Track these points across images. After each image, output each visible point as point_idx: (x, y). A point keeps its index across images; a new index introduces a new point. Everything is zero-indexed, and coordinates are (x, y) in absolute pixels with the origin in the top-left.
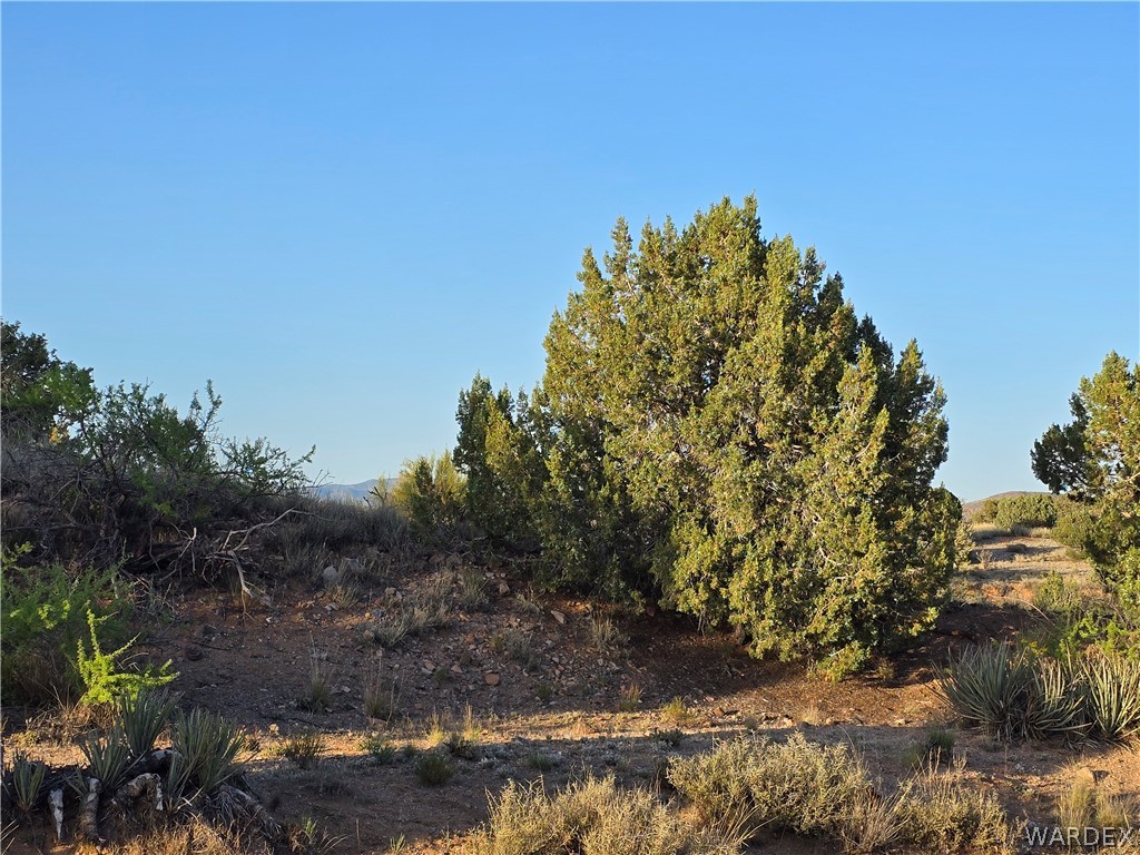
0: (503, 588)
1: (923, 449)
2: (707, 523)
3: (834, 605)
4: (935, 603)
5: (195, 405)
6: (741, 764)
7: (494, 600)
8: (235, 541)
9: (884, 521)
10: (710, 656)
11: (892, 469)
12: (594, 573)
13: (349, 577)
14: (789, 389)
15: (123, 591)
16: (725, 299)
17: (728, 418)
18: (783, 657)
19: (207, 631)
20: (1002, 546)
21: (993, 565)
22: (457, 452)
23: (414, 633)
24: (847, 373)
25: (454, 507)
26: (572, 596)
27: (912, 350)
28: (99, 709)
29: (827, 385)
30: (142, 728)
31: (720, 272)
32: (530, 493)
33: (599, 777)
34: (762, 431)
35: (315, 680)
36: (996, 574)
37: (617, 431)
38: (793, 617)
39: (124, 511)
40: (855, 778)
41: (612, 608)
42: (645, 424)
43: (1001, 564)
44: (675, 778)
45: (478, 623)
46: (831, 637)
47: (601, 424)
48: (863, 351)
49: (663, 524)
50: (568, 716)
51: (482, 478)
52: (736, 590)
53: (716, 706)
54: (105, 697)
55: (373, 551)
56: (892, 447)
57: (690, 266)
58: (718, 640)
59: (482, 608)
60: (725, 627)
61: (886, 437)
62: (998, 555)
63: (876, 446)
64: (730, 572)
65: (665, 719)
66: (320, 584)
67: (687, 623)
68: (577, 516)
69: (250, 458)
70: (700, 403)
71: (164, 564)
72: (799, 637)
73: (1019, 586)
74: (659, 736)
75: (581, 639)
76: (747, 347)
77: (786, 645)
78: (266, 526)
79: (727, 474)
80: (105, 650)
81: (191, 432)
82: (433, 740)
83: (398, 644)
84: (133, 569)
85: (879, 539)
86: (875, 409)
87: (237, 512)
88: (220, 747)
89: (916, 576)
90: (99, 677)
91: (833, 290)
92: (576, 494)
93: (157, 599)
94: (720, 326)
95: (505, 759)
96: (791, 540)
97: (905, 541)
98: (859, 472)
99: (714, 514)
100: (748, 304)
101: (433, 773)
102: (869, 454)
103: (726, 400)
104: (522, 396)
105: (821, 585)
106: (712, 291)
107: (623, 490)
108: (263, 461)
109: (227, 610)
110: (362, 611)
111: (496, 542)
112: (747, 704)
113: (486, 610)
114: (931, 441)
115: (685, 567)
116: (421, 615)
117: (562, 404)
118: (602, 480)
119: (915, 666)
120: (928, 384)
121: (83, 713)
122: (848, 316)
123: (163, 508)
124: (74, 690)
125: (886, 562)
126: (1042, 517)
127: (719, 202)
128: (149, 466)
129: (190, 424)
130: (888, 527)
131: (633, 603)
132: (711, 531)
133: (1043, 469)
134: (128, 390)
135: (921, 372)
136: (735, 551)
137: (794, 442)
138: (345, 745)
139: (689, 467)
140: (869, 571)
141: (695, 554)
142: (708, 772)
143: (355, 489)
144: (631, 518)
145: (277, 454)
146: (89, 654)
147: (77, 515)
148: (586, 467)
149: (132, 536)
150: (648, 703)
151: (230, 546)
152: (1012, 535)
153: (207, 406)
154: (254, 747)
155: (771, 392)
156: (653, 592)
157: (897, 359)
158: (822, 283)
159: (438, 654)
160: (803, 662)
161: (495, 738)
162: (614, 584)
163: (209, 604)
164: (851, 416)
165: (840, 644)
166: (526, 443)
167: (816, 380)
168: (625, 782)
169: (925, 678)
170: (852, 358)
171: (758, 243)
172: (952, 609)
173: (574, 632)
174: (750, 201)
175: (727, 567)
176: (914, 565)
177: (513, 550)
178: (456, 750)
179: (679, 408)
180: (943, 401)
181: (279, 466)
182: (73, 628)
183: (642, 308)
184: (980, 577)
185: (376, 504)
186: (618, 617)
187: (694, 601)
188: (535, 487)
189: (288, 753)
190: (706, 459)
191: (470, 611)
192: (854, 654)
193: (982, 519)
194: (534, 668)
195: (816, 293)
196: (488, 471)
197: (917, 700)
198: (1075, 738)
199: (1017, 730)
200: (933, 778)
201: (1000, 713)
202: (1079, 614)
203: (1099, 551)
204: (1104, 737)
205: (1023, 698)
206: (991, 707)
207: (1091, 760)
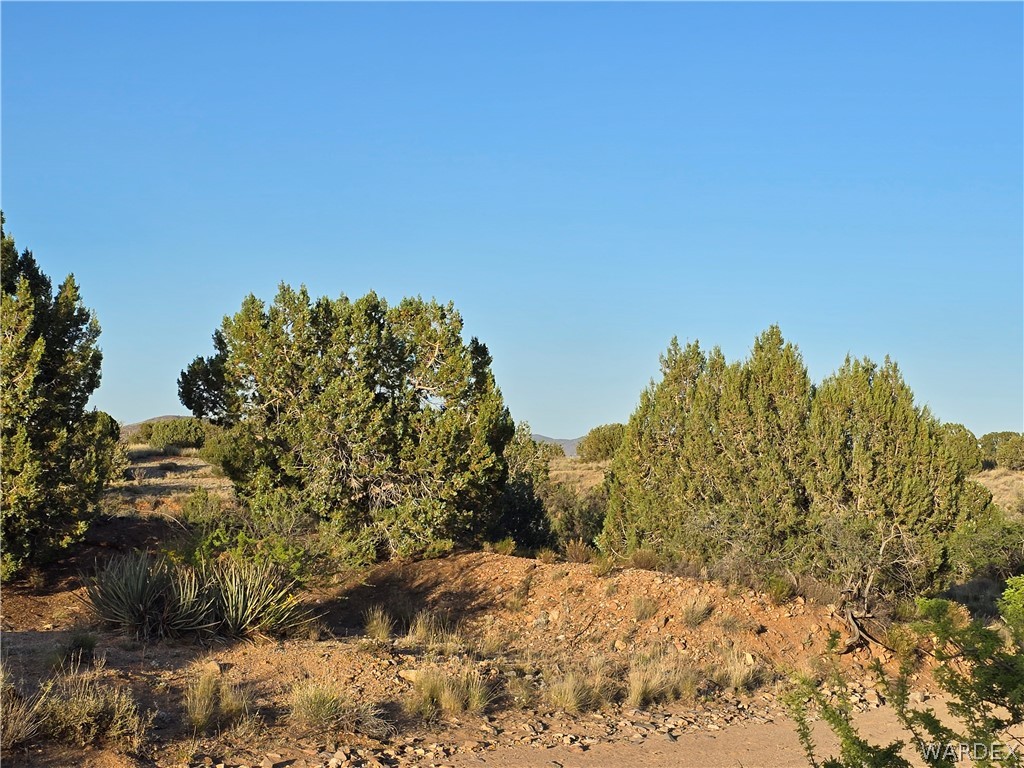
1: (77, 376)
4: (85, 516)
9: (39, 441)
11: (49, 393)
20: (155, 464)
21: (146, 481)
27: (69, 285)
36: (149, 489)
43: (153, 481)
48: (21, 284)
56: (48, 372)
61: (41, 363)
62: (151, 473)
63: (31, 373)
73: (169, 500)
85: (33, 458)
86: (31, 337)
89: (67, 493)
97: (58, 460)
98: (15, 396)
102: (25, 379)
114: (85, 370)
119: (65, 574)
120: (84, 316)
122: (9, 249)
125: (40, 479)
126: (192, 439)
130: (43, 448)
133: (188, 396)
135: (77, 305)
140: (22, 488)
152: (165, 454)
164: (8, 343)
169: (73, 586)
172: (100, 522)
176: (66, 482)
180: (97, 333)
184: (134, 492)
192: (6, 565)
193: (137, 440)
197: (67, 608)
198: (204, 634)
199: (154, 630)
200: (72, 676)
201: (141, 618)
202: (214, 525)
203: (234, 469)
204: (231, 633)
205: (159, 602)
206: (133, 611)
207: (220, 656)
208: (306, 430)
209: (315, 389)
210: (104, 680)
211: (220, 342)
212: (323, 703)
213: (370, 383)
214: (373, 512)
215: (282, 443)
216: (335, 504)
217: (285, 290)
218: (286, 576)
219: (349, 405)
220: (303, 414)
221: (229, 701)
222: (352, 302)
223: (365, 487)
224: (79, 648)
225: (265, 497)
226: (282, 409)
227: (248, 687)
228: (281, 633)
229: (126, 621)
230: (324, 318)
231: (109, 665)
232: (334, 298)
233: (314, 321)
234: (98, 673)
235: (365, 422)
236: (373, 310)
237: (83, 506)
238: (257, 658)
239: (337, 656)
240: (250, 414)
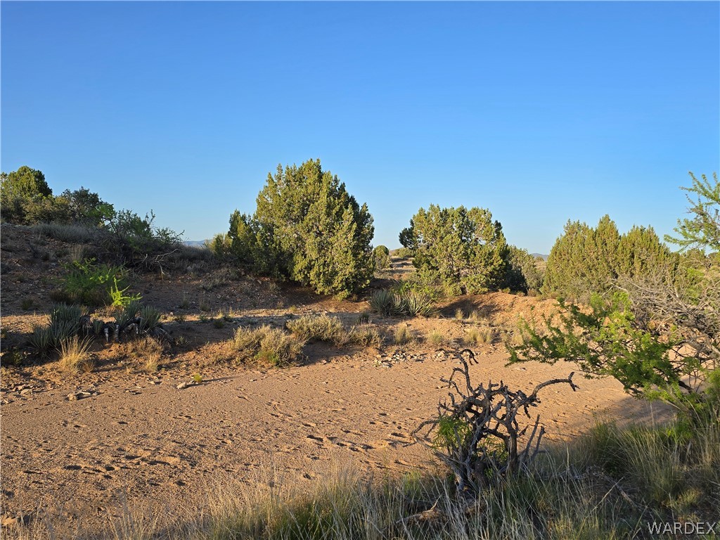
0: (243, 273)
1: (367, 235)
2: (304, 255)
3: (340, 279)
4: (369, 278)
5: (147, 217)
6: (307, 322)
7: (240, 277)
8: (159, 258)
9: (355, 255)
10: (304, 294)
11: (358, 240)
12: (270, 269)
13: (195, 270)
14: (328, 216)
15: (125, 273)
16: (310, 189)
17: (311, 224)
18: (325, 294)
19: (151, 285)
20: (400, 263)
22: (229, 232)
23: (215, 286)
24: (345, 212)
25: (230, 249)
26: (264, 276)
27: (365, 206)
28: (118, 307)
29: (339, 215)
30: (131, 311)
31: (309, 181)
32: (251, 246)
33: (266, 325)
34: (320, 228)
35: (184, 300)
36: (398, 271)
37: (278, 227)
38: (328, 282)
39: (124, 249)
40: (339, 325)
41: (276, 279)
42: (286, 225)
43: (399, 268)
44: (289, 326)
45: (235, 284)
46: (339, 288)
47: (273, 225)
48: (350, 206)
49: (291, 255)
50: (261, 310)
51: (237, 240)
52: (312, 274)
53: (305, 308)
54: (120, 303)
55: (203, 262)
56: (358, 233)
57: (300, 179)
58: (307, 289)
59: (236, 279)
60: (309, 285)
61: (355, 231)
62: (398, 266)
63: (352, 234)
64: (311, 269)
65: (290, 311)
66: (186, 272)
67: (298, 284)
68: (266, 252)
69: (164, 233)
70: (303, 220)
71: (137, 265)
72: (330, 288)
73: (404, 275)
74: (286, 315)
75: (266, 289)
76: (316, 204)
77: (326, 290)
78: (169, 254)
79: (311, 241)
80: (119, 290)
81: (145, 224)
82: (220, 316)
83: (210, 290)
84: (127, 266)
85: (353, 260)
86: (353, 223)
87: (160, 249)
88: (155, 316)
89: (364, 271)
90: (118, 298)
91: (343, 187)
92: (265, 246)
93: (135, 275)
94: (309, 197)
95: (241, 321)
96: (328, 260)
97: (361, 261)
98: (348, 241)
99: (306, 253)
100: (317, 191)
101: (218, 325)
102: (350, 236)
103: (310, 220)
104: (249, 216)
105: (336, 273)
106: (306, 187)
107: (280, 245)
108: (168, 234)
109: (157, 279)
110: (199, 280)
111: (241, 260)
112: (315, 307)
113: (238, 280)
114: (369, 232)
115: (297, 268)
116: (217, 281)
117: (262, 219)
118: (273, 242)
119: (364, 296)
120: (369, 216)
122: (346, 195)
123: (137, 248)
124: (109, 301)
125: (355, 267)
126: (412, 255)
127: (309, 160)
128: (132, 235)
129: (145, 222)
130: (356, 257)
131: (282, 278)
132: (305, 257)
133: (402, 241)
134: (125, 212)
135: (367, 212)
136: (312, 263)
137: (330, 232)
138: (194, 318)
139: (299, 238)
140: (350, 269)
141: (300, 264)
142: (298, 324)
143: (198, 243)
144: (282, 253)
145: (172, 232)
146: (115, 291)
147: (110, 250)
148: (268, 238)
149: (126, 255)
150: (285, 307)
151: (158, 259)
152: (403, 260)
153: (150, 217)
154: (165, 318)
155: (323, 217)
156: (288, 274)
157: (360, 208)
158: (339, 185)
159: (222, 292)
160: (331, 295)
161: (239, 316)
162: (277, 272)
163: (151, 277)
164: (346, 225)
165: (342, 290)
166: (250, 230)
167: (336, 214)
168: (274, 326)
169: (366, 300)
170: (347, 208)
171: (320, 172)
172: (374, 280)
173: (264, 286)
174: (318, 160)
175: (309, 268)
176: (364, 268)
177: (246, 262)
178: (226, 319)
179: (296, 221)
180: (373, 221)
181: (173, 236)
182: (109, 283)
183: (285, 191)
184: (393, 272)
185: (204, 247)
186: (277, 282)
187: (300, 277)
188: (253, 244)
189: (176, 319)
190: (304, 236)
191: (232, 280)
192: (346, 293)
193: (395, 255)
194: (252, 297)
195: (337, 188)
196: (239, 239)
197: (363, 306)
198: (403, 315)
199: (388, 313)
200: (362, 325)
201: (383, 309)
202: (406, 282)
203: (416, 265)
204: (411, 315)
205: (389, 305)
206: (381, 307)
207: (407, 322)
208: (438, 251)
209: (442, 238)
210: (371, 327)
211: (412, 223)
212: (437, 337)
213: (460, 236)
214: (461, 279)
215: (432, 256)
216: (448, 276)
217: (432, 206)
218: (429, 298)
219: (452, 243)
220: (438, 245)
221: (408, 335)
222: (455, 209)
223: (458, 270)
224: (364, 318)
225: (424, 272)
226: (431, 245)
227: (416, 332)
228: (427, 315)
229: (379, 310)
230: (445, 215)
231: (373, 323)
232: (449, 208)
233: (441, 216)
234: (370, 325)
235: (457, 249)
236: (462, 212)
237: (369, 275)
238: (419, 323)
239: (444, 323)
240: (422, 246)
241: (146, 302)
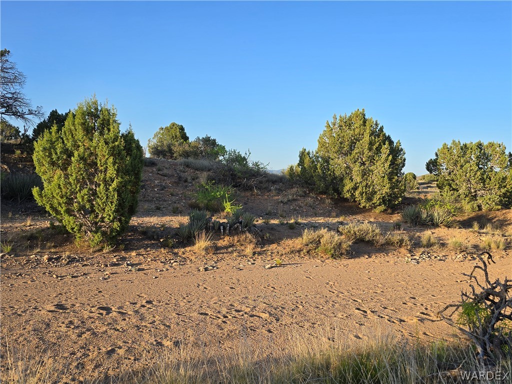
0: (308, 192)
1: (400, 164)
2: (352, 180)
3: (378, 197)
4: (401, 197)
5: (246, 154)
6: (354, 227)
7: (305, 195)
8: (253, 181)
9: (390, 179)
10: (351, 207)
11: (393, 168)
12: (327, 189)
13: (276, 189)
14: (370, 151)
15: (232, 190)
16: (357, 131)
17: (357, 157)
18: (367, 208)
19: (248, 199)
20: (426, 186)
21: (423, 190)
22: (299, 164)
23: (289, 201)
24: (383, 147)
25: (298, 175)
26: (322, 194)
27: (399, 142)
28: (228, 213)
29: (378, 150)
30: (237, 215)
31: (356, 125)
32: (314, 173)
33: (324, 229)
34: (364, 160)
35: (269, 209)
36: (423, 192)
37: (333, 160)
38: (369, 199)
39: (232, 175)
40: (377, 231)
41: (331, 197)
42: (338, 158)
43: (425, 190)
44: (340, 230)
45: (302, 199)
46: (378, 203)
47: (329, 158)
48: (387, 143)
49: (342, 180)
50: (320, 218)
51: (304, 169)
52: (357, 193)
53: (352, 217)
54: (229, 210)
55: (281, 184)
56: (393, 163)
57: (350, 124)
58: (353, 204)
59: (303, 196)
60: (355, 201)
61: (391, 161)
62: (424, 188)
63: (389, 163)
64: (356, 189)
65: (341, 219)
66: (270, 190)
67: (346, 200)
68: (324, 177)
69: (256, 164)
70: (351, 154)
71: (240, 185)
72: (371, 203)
73: (428, 195)
74: (338, 222)
75: (324, 203)
76: (361, 142)
77: (368, 205)
78: (259, 178)
79: (356, 169)
80: (229, 202)
81: (244, 159)
82: (292, 221)
83: (286, 203)
84: (234, 186)
85: (389, 183)
86: (389, 155)
87: (254, 175)
88: (251, 220)
89: (397, 191)
90: (228, 207)
91: (381, 129)
92: (323, 172)
93: (238, 192)
94: (356, 137)
95: (306, 225)
96: (369, 183)
97: (395, 184)
98: (385, 169)
99: (353, 177)
100: (362, 132)
101: (291, 227)
102: (387, 165)
103: (356, 153)
104: (313, 152)
105: (376, 192)
106: (354, 130)
107: (333, 172)
108: (259, 165)
109: (252, 195)
110: (279, 196)
111: (306, 182)
112: (359, 217)
113: (304, 197)
114: (402, 162)
115: (346, 188)
116: (290, 197)
117: (321, 154)
118: (329, 170)
119: (397, 210)
120: (402, 150)
121: (225, 214)
122: (384, 135)
123: (240, 174)
124: (223, 209)
125: (390, 188)
126: (435, 179)
127: (357, 110)
128: (236, 166)
129: (244, 157)
130: (391, 181)
131: (335, 196)
132: (352, 181)
133: (428, 169)
134: (233, 151)
135: (400, 147)
136: (357, 185)
137: (371, 162)
138: (275, 222)
139: (348, 167)
140: (386, 190)
141: (348, 185)
142: (347, 229)
143: (278, 171)
144: (335, 178)
145: (262, 164)
146: (226, 202)
147: (223, 175)
148: (326, 167)
149: (233, 179)
150: (337, 216)
151: (252, 182)
152: (428, 183)
153: (248, 154)
154: (257, 221)
155: (366, 151)
156: (339, 193)
157: (395, 144)
158: (379, 128)
159: (294, 205)
160: (372, 209)
161: (305, 222)
162: (331, 192)
163: (248, 194)
164: (384, 156)
165: (380, 205)
166: (313, 162)
167: (376, 149)
168: (330, 229)
169: (398, 213)
170: (384, 144)
171: (365, 118)
172: (405, 198)
173: (322, 201)
174: (363, 110)
175: (355, 188)
176: (397, 189)
177: (310, 184)
178: (296, 223)
179: (346, 154)
180: (405, 153)
181: (262, 166)
182: (223, 197)
183: (338, 133)
184: (419, 193)
185: (282, 174)
186: (332, 199)
187: (348, 195)
188: (315, 171)
189: (264, 222)
190: (352, 166)
191: (300, 197)
192: (383, 207)
193: (421, 180)
194: (313, 208)
195: (377, 130)
196: (305, 168)
197: (396, 218)
198: (428, 225)
199: (416, 223)
200: (395, 232)
201: (413, 220)
202: (431, 200)
203: (440, 187)
204: (435, 225)
205: (417, 217)
206: (411, 218)
207: (432, 230)
208: (458, 177)
209: (462, 166)
210: (403, 233)
211: (437, 155)
212: (457, 243)
213: (478, 165)
214: (477, 198)
215: (453, 180)
216: (467, 196)
217: (454, 141)
218: (450, 213)
219: (471, 170)
220: (458, 172)
221: (432, 240)
222: (474, 143)
223: (476, 191)
224: (397, 226)
225: (447, 194)
226: (453, 171)
227: (439, 239)
228: (448, 226)
229: (409, 221)
230: (465, 148)
231: (404, 230)
232: (468, 142)
233: (462, 149)
234: (402, 231)
235: (475, 174)
236: (480, 146)
237: (401, 194)
238: (441, 232)
239: (463, 233)
240: (445, 173)
241: (246, 210)
